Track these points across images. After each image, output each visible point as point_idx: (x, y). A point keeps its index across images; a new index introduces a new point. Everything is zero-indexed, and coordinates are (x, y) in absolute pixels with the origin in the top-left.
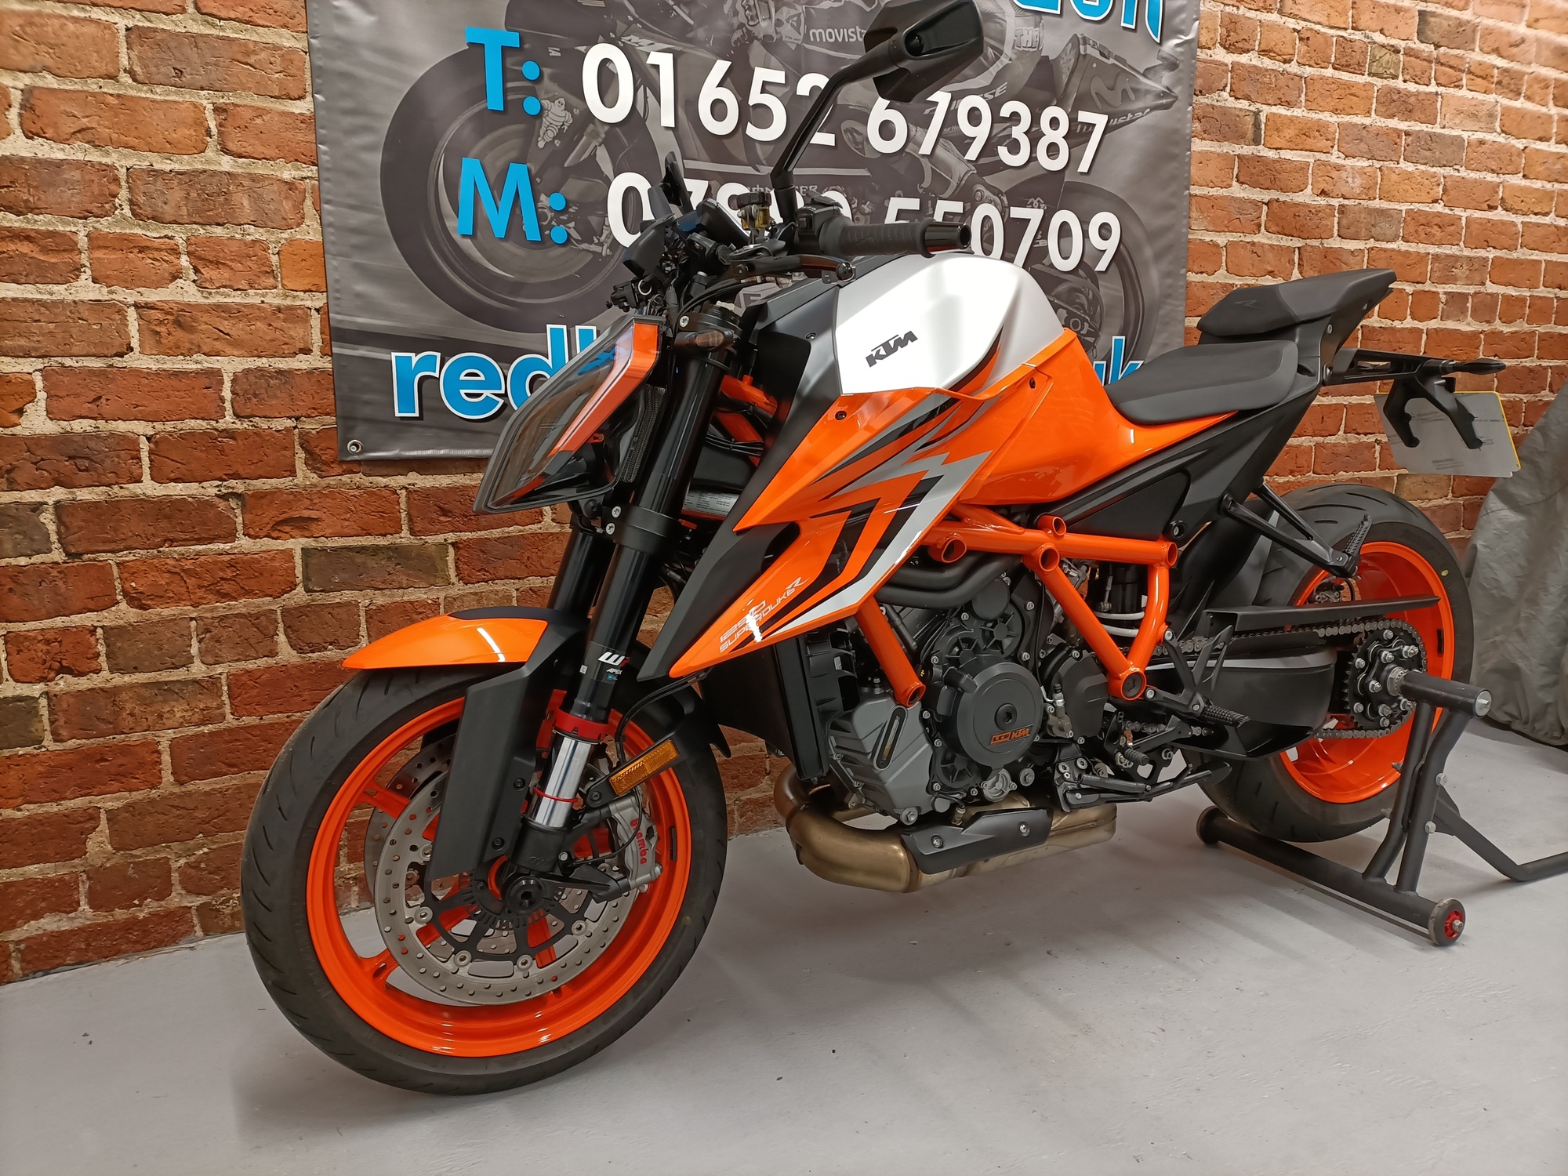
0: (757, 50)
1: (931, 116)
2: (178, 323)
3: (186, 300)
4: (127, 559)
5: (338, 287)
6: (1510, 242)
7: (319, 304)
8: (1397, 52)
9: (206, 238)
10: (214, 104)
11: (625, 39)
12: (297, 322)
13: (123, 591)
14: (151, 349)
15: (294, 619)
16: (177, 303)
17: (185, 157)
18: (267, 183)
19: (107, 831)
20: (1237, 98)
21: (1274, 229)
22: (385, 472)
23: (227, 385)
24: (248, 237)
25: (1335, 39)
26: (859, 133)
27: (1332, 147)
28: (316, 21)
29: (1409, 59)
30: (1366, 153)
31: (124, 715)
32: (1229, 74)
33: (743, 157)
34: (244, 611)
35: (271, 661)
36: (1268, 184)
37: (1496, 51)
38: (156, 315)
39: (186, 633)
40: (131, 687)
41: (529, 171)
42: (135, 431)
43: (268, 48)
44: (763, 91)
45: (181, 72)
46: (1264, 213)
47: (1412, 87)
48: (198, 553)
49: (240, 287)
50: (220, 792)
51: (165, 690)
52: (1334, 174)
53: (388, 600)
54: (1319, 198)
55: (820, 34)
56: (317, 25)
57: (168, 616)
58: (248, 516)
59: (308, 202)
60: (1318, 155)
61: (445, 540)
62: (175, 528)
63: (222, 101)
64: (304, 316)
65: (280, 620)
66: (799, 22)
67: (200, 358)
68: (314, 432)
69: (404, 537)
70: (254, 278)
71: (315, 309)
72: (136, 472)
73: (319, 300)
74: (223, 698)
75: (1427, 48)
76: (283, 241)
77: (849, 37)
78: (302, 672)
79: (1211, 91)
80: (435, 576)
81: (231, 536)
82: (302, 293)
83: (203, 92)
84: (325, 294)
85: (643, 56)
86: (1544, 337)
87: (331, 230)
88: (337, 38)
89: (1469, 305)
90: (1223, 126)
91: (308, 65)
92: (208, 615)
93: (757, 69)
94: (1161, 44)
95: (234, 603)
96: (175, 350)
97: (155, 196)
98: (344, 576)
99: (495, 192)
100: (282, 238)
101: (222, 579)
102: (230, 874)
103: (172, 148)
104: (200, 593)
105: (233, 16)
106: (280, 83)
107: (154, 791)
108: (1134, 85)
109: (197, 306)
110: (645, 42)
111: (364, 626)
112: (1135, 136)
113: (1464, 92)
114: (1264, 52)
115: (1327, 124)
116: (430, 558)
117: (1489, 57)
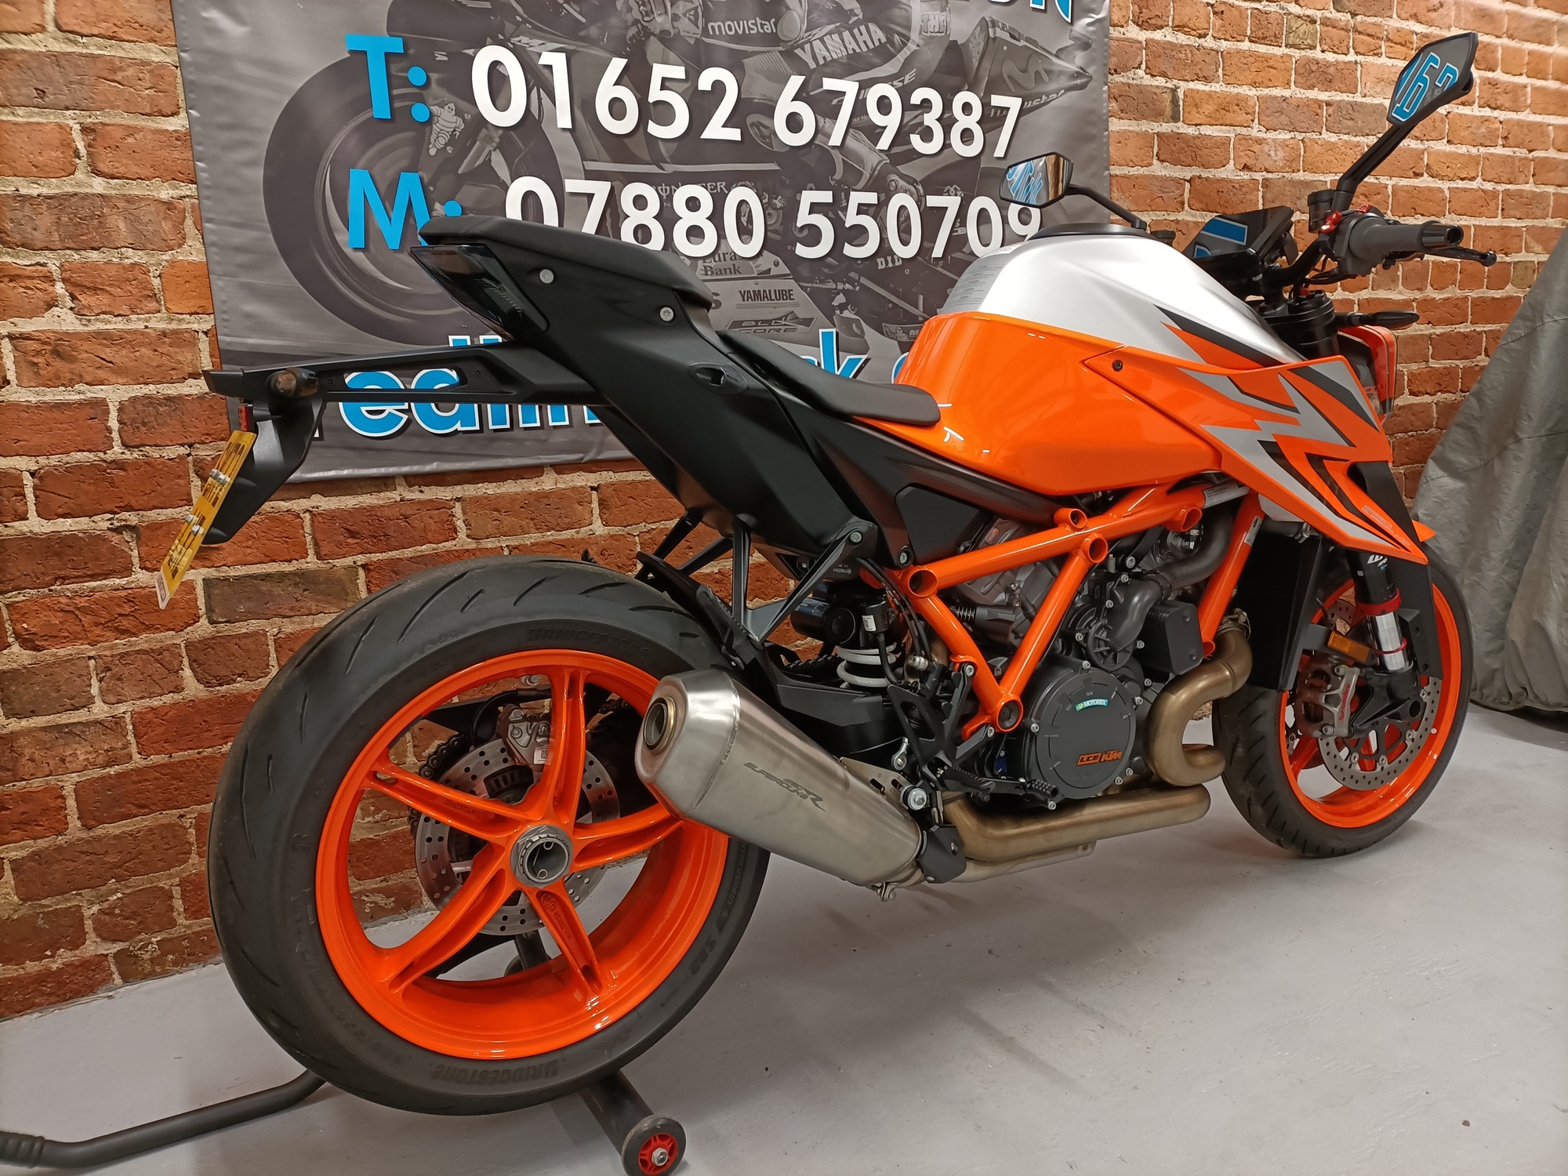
0: (654, 46)
1: (839, 106)
2: (56, 353)
3: (64, 328)
4: (16, 600)
5: (225, 308)
6: (1438, 208)
7: (206, 327)
8: (1314, 22)
9: (82, 263)
10: (81, 124)
11: (514, 40)
12: (184, 346)
13: (14, 633)
14: (29, 381)
15: (199, 653)
16: (54, 332)
17: (53, 180)
18: (143, 204)
19: (13, 882)
20: (1153, 76)
21: (1197, 206)
22: (287, 496)
23: (113, 415)
24: (126, 260)
25: (1249, 12)
26: (766, 127)
27: (1253, 121)
28: (185, 34)
29: (1326, 28)
30: (1287, 125)
31: (24, 761)
32: (1144, 51)
33: (646, 156)
34: (145, 646)
35: (177, 697)
36: (1190, 160)
37: (1415, 17)
38: (32, 345)
39: (84, 672)
40: (29, 731)
41: (421, 179)
42: (17, 467)
43: (136, 64)
44: (663, 88)
45: (44, 92)
46: (1187, 191)
47: (1330, 57)
48: (93, 590)
49: (121, 312)
50: (131, 835)
51: (65, 733)
52: (1256, 148)
53: (298, 628)
54: (1242, 173)
55: (719, 27)
56: (186, 39)
57: (64, 656)
58: (144, 549)
59: (189, 222)
60: (1239, 130)
61: (354, 562)
62: (66, 564)
63: (89, 120)
64: (191, 340)
65: (184, 654)
66: (696, 15)
67: (82, 389)
68: (209, 458)
69: (311, 562)
70: (135, 302)
71: (203, 332)
72: (21, 509)
73: (206, 323)
74: (129, 738)
75: (1344, 17)
76: (164, 263)
77: (749, 28)
78: (210, 706)
79: (1126, 69)
80: (346, 600)
81: (127, 571)
82: (188, 316)
83: (68, 113)
84: (212, 316)
85: (534, 57)
86: (1478, 303)
87: (214, 249)
88: (209, 52)
89: (1400, 273)
90: (1140, 105)
91: (179, 80)
92: (107, 653)
93: (655, 66)
94: (1072, 23)
95: (134, 639)
96: (55, 381)
97: (23, 222)
98: (252, 604)
99: (387, 203)
100: (162, 260)
101: (120, 615)
102: (146, 919)
103: (40, 172)
104: (98, 631)
105: (96, 32)
106: (150, 98)
107: (60, 838)
108: (1046, 66)
109: (76, 334)
110: (536, 42)
111: (273, 655)
112: (1052, 119)
113: (1383, 60)
114: (1179, 28)
115: (1247, 98)
116: (339, 581)
117: (1407, 23)
